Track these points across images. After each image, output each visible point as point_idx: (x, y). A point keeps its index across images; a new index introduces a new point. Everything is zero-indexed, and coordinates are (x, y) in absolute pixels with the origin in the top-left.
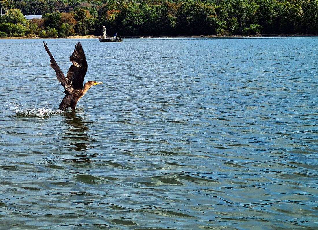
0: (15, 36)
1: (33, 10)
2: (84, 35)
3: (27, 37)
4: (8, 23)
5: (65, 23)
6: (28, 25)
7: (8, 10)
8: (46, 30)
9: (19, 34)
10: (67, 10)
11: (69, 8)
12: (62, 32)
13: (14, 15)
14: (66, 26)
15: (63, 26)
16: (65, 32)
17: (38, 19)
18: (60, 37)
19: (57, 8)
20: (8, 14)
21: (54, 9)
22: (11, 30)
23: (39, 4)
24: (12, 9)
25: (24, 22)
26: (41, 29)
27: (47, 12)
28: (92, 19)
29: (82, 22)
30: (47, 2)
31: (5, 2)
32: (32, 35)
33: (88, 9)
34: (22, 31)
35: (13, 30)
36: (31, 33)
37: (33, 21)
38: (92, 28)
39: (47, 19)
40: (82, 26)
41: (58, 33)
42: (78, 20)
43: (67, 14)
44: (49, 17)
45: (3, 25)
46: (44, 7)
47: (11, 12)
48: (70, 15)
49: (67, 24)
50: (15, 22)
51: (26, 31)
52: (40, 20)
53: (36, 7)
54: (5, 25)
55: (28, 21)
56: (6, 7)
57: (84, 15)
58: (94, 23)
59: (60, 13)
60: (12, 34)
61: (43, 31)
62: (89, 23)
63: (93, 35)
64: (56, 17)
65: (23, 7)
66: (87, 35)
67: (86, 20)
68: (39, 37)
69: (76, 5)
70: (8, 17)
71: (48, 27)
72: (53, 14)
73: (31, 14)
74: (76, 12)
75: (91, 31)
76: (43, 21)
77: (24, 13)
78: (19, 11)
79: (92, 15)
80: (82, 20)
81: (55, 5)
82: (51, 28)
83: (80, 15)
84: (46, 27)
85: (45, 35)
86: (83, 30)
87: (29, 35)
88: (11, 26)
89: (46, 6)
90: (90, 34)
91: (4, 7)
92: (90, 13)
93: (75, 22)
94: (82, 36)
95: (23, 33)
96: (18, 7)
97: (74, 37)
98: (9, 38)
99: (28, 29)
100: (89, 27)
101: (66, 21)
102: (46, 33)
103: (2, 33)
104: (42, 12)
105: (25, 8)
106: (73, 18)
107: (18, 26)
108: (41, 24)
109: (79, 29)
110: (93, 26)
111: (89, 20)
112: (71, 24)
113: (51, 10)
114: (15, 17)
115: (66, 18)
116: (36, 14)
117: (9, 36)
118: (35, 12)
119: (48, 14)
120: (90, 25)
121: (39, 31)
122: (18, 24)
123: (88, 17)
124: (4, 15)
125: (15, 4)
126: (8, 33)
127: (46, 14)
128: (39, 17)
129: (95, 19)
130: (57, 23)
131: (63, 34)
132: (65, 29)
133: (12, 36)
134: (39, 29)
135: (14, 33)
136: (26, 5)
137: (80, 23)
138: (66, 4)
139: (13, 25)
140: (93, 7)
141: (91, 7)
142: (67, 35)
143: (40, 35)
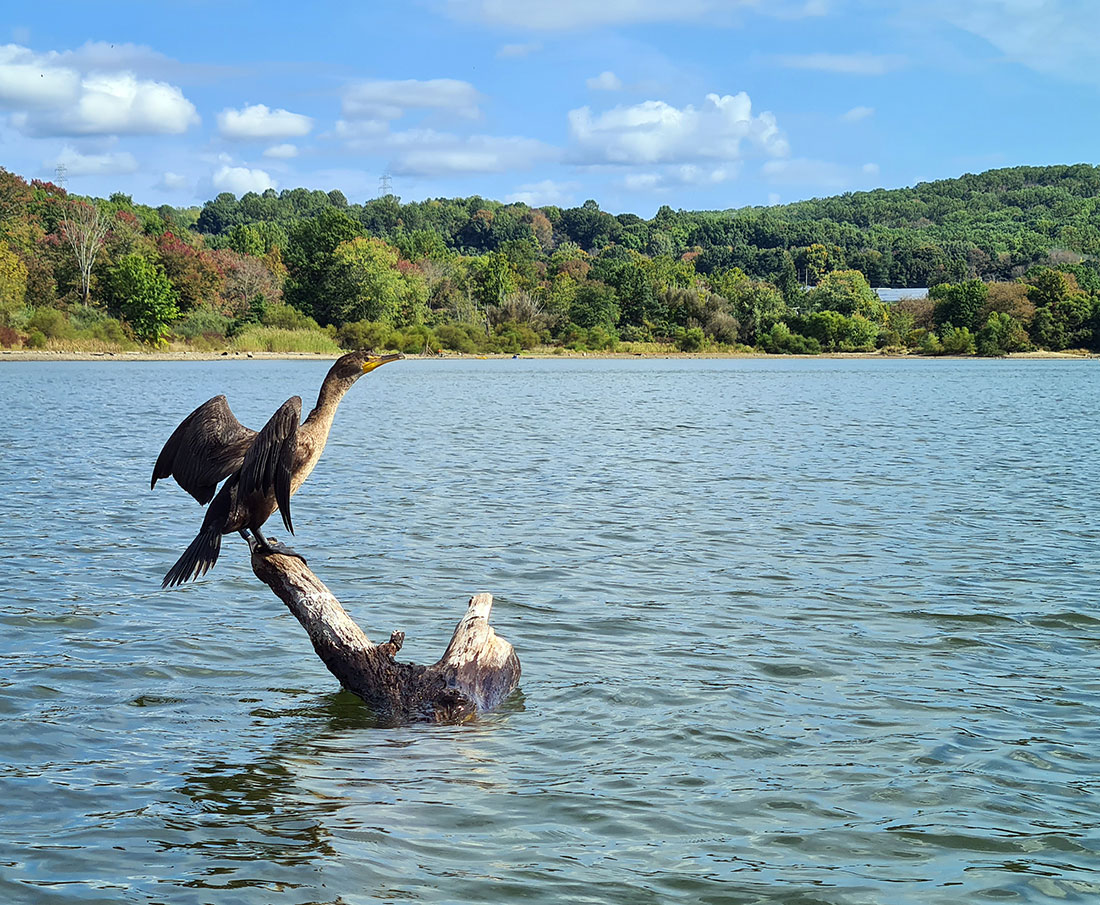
0: (847, 351)
1: (901, 273)
2: (1056, 348)
3: (882, 353)
4: (825, 312)
5: (999, 313)
6: (886, 318)
7: (825, 273)
8: (939, 332)
9: (859, 344)
10: (1006, 274)
11: (1012, 267)
12: (990, 339)
13: (842, 289)
14: (1002, 321)
15: (993, 322)
16: (999, 338)
17: (915, 301)
18: (980, 353)
19: (974, 268)
20: (824, 284)
21: (967, 269)
22: (833, 334)
23: (919, 257)
24: (839, 269)
25: (874, 308)
26: (923, 329)
27: (943, 280)
28: (1085, 300)
29: (1052, 309)
30: (945, 251)
31: (816, 251)
32: (897, 348)
33: (1072, 271)
34: (867, 337)
35: (839, 332)
36: (892, 344)
37: (901, 307)
38: (1083, 328)
39: (945, 299)
40: (1051, 323)
41: (978, 343)
42: (1040, 303)
43: (1007, 285)
44: (951, 294)
45: (811, 318)
46: (934, 264)
47: (834, 279)
48: (1014, 289)
49: (1004, 314)
50: (846, 308)
51: (879, 337)
52: (922, 303)
53: (912, 264)
54: (817, 319)
55: (885, 306)
56: (819, 266)
57: (1057, 289)
58: (1089, 314)
59: (985, 283)
60: (837, 344)
61: (931, 335)
62: (1074, 312)
63: (1087, 348)
64: (971, 295)
65: (871, 265)
66: (1067, 349)
67: (1063, 302)
68: (919, 353)
69: (1036, 258)
70: (824, 295)
71: (945, 322)
72: (963, 286)
73: (895, 284)
74: (1034, 278)
75: (1079, 337)
76: (932, 307)
77: (875, 281)
78: (858, 276)
79: (1084, 288)
80: (1051, 304)
81: (968, 259)
82: (954, 326)
83: (1047, 288)
84: (939, 323)
85: (938, 347)
86: (1056, 333)
87: (888, 348)
88: (835, 320)
89: (942, 261)
90: (1075, 345)
91: (815, 264)
92: (1078, 281)
93: (1029, 309)
94: (1052, 350)
95: (870, 343)
96: (854, 265)
97: (1027, 354)
98: (829, 355)
99: (883, 331)
100: (1073, 324)
101: (1001, 306)
102: (941, 341)
103: (805, 340)
104: (929, 278)
105: (878, 267)
106: (1025, 298)
107: (854, 321)
108: (925, 316)
109: (1043, 332)
110: (1087, 323)
111: (1075, 304)
112: (1019, 317)
113: (957, 273)
114: (847, 294)
115: (1001, 297)
116: (911, 285)
117: (827, 351)
118: (907, 280)
119: (947, 285)
120: (1075, 317)
121: (918, 335)
122: (856, 316)
123: (1070, 295)
124: (813, 288)
125: (846, 255)
126: (825, 341)
127: (941, 285)
128: (920, 293)
129: (1092, 300)
130: (975, 313)
131: (993, 347)
132: (997, 330)
133: (836, 351)
134: (917, 330)
135: (841, 342)
136: (880, 260)
137: (1045, 312)
138: (1003, 255)
139: (841, 316)
140: (1087, 264)
141: (1082, 264)
142: (1005, 349)
143: (920, 348)
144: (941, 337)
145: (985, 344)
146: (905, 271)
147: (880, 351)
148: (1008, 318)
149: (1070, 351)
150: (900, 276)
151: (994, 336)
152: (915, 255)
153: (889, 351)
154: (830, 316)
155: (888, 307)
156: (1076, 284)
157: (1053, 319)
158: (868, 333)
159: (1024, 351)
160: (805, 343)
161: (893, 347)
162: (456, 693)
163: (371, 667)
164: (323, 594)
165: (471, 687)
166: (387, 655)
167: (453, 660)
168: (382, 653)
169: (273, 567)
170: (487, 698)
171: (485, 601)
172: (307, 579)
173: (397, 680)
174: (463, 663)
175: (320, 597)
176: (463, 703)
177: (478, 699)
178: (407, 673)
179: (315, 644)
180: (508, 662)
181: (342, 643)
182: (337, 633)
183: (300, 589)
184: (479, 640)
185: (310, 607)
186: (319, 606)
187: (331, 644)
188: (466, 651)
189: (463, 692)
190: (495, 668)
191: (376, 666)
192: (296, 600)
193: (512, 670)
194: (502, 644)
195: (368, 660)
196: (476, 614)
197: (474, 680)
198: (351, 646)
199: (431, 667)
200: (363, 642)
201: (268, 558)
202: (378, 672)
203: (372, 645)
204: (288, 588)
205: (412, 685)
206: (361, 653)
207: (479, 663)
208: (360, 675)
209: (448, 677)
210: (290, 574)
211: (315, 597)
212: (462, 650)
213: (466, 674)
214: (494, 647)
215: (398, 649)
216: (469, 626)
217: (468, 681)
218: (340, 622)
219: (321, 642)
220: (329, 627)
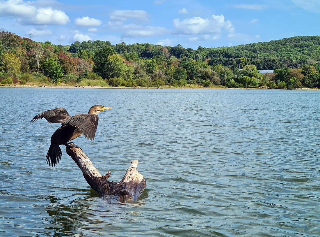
0: (251, 87)
1: (266, 66)
2: (309, 87)
3: (261, 88)
4: (245, 76)
5: (293, 77)
6: (262, 78)
7: (245, 65)
8: (276, 82)
9: (254, 85)
10: (295, 66)
11: (297, 64)
12: (291, 85)
13: (249, 70)
14: (294, 79)
15: (292, 80)
17: (270, 74)
18: (288, 89)
19: (287, 65)
20: (244, 69)
21: (284, 65)
22: (247, 83)
23: (271, 61)
24: (249, 65)
25: (258, 76)
26: (272, 81)
27: (278, 68)
28: (317, 74)
29: (308, 76)
30: (279, 60)
31: (242, 59)
32: (265, 87)
33: (314, 66)
34: (256, 83)
35: (248, 82)
36: (264, 85)
37: (266, 75)
38: (317, 82)
39: (278, 73)
40: (308, 80)
41: (287, 85)
42: (305, 74)
43: (296, 69)
44: (280, 72)
45: (241, 78)
46: (275, 63)
47: (247, 67)
48: (298, 71)
49: (295, 78)
50: (250, 75)
51: (259, 84)
52: (272, 74)
53: (269, 63)
54: (242, 78)
55: (261, 75)
56: (243, 63)
57: (310, 71)
58: (319, 78)
59: (289, 69)
60: (248, 85)
61: (274, 83)
62: (314, 77)
63: (318, 87)
64: (285, 72)
65: (258, 63)
67: (311, 74)
68: (271, 88)
69: (304, 62)
70: (244, 72)
71: (278, 80)
72: (283, 70)
73: (264, 69)
74: (303, 68)
75: (316, 84)
76: (275, 75)
77: (259, 68)
78: (254, 66)
79: (317, 70)
81: (285, 62)
82: (281, 81)
83: (307, 70)
84: (276, 80)
85: (276, 87)
86: (309, 83)
88: (247, 79)
89: (278, 63)
90: (315, 86)
92: (315, 68)
93: (302, 76)
95: (257, 85)
96: (253, 63)
97: (301, 89)
98: (246, 88)
99: (261, 82)
100: (314, 81)
101: (294, 75)
102: (277, 85)
104: (274, 67)
105: (260, 64)
106: (301, 73)
107: (253, 79)
108: (273, 78)
109: (306, 83)
110: (318, 80)
111: (315, 75)
112: (299, 78)
113: (282, 66)
114: (251, 71)
115: (294, 73)
116: (269, 69)
117: (245, 87)
118: (268, 68)
119: (279, 69)
120: (315, 79)
121: (270, 83)
122: (253, 78)
123: (313, 72)
124: (241, 70)
125: (251, 60)
126: (244, 85)
127: (277, 69)
128: (271, 71)
130: (287, 77)
131: (291, 87)
132: (293, 82)
133: (247, 87)
135: (249, 85)
136: (260, 62)
137: (306, 77)
138: (295, 61)
139: (249, 78)
140: (318, 64)
141: (317, 64)
142: (295, 87)
143: (271, 87)
145: (289, 86)
148: (296, 78)
149: (313, 88)
151: (292, 84)
152: (270, 61)
155: (262, 76)
156: (315, 69)
157: (308, 79)
158: (257, 82)
159: (300, 88)
160: (239, 85)
161: (263, 86)
162: (125, 191)
163: (100, 182)
164: (87, 160)
165: (130, 189)
166: (105, 179)
167: (125, 181)
169: (72, 151)
170: (135, 193)
171: (136, 163)
172: (82, 155)
173: (108, 187)
174: (128, 182)
175: (86, 161)
176: (128, 194)
177: (132, 193)
178: (111, 184)
179: (84, 175)
180: (142, 181)
181: (92, 175)
182: (91, 172)
183: (80, 158)
184: (133, 175)
185: (83, 164)
186: (85, 164)
187: (89, 175)
188: (129, 178)
189: (128, 191)
190: (138, 183)
191: (102, 182)
192: (78, 161)
193: (143, 184)
194: (140, 176)
195: (99, 180)
196: (133, 166)
197: (131, 187)
198: (94, 176)
199: (118, 183)
200: (98, 175)
201: (71, 149)
202: (102, 184)
203: (101, 176)
204: (77, 158)
205: (112, 188)
206: (97, 178)
207: (133, 182)
208: (97, 185)
209: (123, 186)
210: (77, 153)
211: (84, 161)
213: (129, 185)
214: (137, 177)
215: (109, 177)
216: (131, 170)
217: (129, 187)
218: (91, 168)
219: (86, 174)
220: (88, 170)
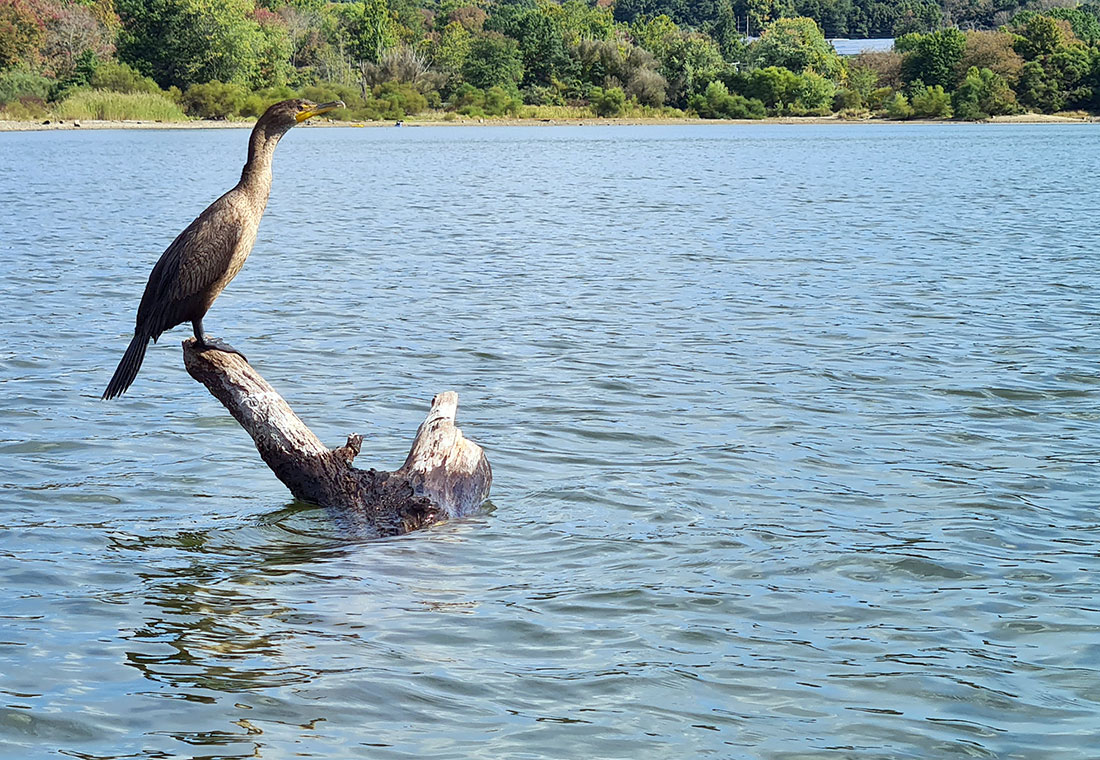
0: (797, 115)
2: (1048, 110)
3: (840, 117)
4: (772, 68)
5: (980, 68)
6: (844, 75)
7: (770, 21)
8: (907, 91)
9: (812, 105)
10: (987, 21)
11: (994, 13)
12: (969, 100)
13: (791, 41)
14: (984, 77)
15: (973, 79)
16: (979, 98)
17: (879, 54)
18: (958, 116)
19: (949, 14)
20: (769, 34)
21: (940, 15)
22: (780, 94)
23: (883, 1)
24: (786, 17)
25: (830, 63)
26: (888, 88)
27: (912, 28)
28: (1082, 52)
29: (1043, 63)
32: (857, 111)
33: (1066, 18)
34: (821, 97)
35: (787, 93)
36: (852, 105)
37: (861, 61)
38: (1080, 85)
39: (914, 52)
40: (1043, 80)
41: (955, 104)
42: (1029, 56)
43: (989, 35)
44: (922, 45)
45: (753, 75)
46: (901, 9)
47: (781, 29)
48: (998, 39)
49: (986, 70)
50: (795, 63)
51: (835, 98)
52: (887, 57)
53: (874, 10)
54: (761, 76)
55: (841, 62)
56: (762, 12)
57: (1049, 38)
58: (1087, 69)
59: (962, 32)
60: (785, 106)
61: (899, 95)
62: (1070, 67)
63: (1085, 110)
64: (946, 47)
65: (825, 11)
66: (1062, 110)
67: (1057, 55)
68: (884, 117)
69: (1023, 2)
70: (768, 48)
71: (914, 80)
72: (937, 36)
73: (853, 33)
74: (1021, 26)
75: (1077, 96)
76: (899, 61)
77: (830, 32)
78: (810, 25)
79: (1081, 37)
80: (1042, 57)
81: (942, 4)
82: (926, 85)
83: (1038, 38)
84: (907, 80)
85: (907, 110)
86: (1048, 92)
87: (847, 111)
88: (782, 77)
89: (911, 7)
90: (1072, 106)
91: (757, 9)
92: (1074, 29)
93: (1016, 63)
94: (1044, 113)
95: (825, 105)
96: (805, 11)
97: (1013, 118)
98: (775, 120)
99: (842, 91)
100: (1069, 81)
101: (982, 60)
102: (910, 101)
103: (747, 102)
104: (895, 27)
105: (834, 13)
106: (1010, 50)
107: (806, 78)
108: (891, 71)
109: (1033, 90)
110: (1085, 80)
111: (1071, 58)
112: (1003, 73)
113: (929, 21)
114: (796, 46)
115: (982, 49)
116: (872, 35)
117: (773, 115)
118: (869, 29)
119: (916, 35)
120: (1071, 73)
121: (882, 95)
122: (808, 72)
123: (1065, 46)
124: (756, 39)
126: (770, 104)
127: (908, 36)
128: (885, 45)
129: (1091, 52)
130: (951, 69)
131: (972, 108)
132: (978, 89)
133: (784, 115)
134: (881, 90)
135: (790, 104)
136: (836, 5)
137: (1035, 67)
139: (790, 73)
140: (1085, 8)
141: (1079, 8)
142: (987, 112)
143: (885, 111)
144: (910, 97)
145: (963, 105)
146: (865, 17)
147: (838, 114)
148: (991, 74)
149: (1065, 113)
150: (860, 25)
151: (974, 96)
153: (848, 114)
154: (777, 74)
155: (846, 64)
156: (1072, 33)
157: (1044, 75)
158: (822, 93)
159: (1010, 114)
160: (747, 106)
161: (852, 110)
162: (426, 501)
163: (327, 473)
164: (268, 394)
165: (441, 494)
166: (344, 461)
167: (419, 465)
168: (339, 458)
169: (211, 364)
170: (458, 507)
171: (450, 400)
172: (249, 377)
173: (358, 488)
174: (429, 469)
175: (266, 397)
176: (434, 511)
177: (449, 506)
178: (368, 480)
179: (261, 450)
180: (478, 467)
181: (293, 447)
182: (287, 437)
183: (242, 388)
184: (445, 444)
185: (254, 409)
186: (264, 407)
187: (281, 450)
188: (432, 455)
189: (433, 499)
190: (465, 473)
191: (333, 473)
192: (237, 401)
193: (483, 475)
194: (471, 448)
195: (324, 465)
196: (441, 415)
197: (443, 487)
198: (303, 450)
199: (394, 473)
200: (315, 443)
201: (203, 354)
202: (336, 479)
203: (326, 450)
204: (228, 387)
205: (376, 493)
206: (315, 458)
207: (447, 469)
208: (315, 482)
209: (414, 484)
210: (229, 371)
211: (259, 397)
212: (428, 455)
213: (434, 480)
214: (459, 450)
215: (356, 453)
216: (434, 428)
217: (437, 488)
218: (288, 424)
219: (269, 447)
220: (278, 431)
